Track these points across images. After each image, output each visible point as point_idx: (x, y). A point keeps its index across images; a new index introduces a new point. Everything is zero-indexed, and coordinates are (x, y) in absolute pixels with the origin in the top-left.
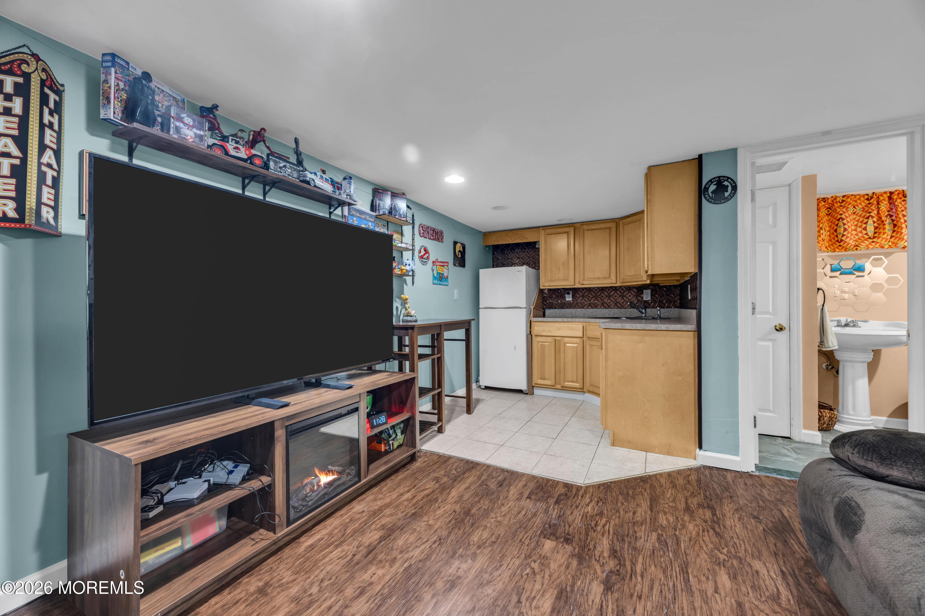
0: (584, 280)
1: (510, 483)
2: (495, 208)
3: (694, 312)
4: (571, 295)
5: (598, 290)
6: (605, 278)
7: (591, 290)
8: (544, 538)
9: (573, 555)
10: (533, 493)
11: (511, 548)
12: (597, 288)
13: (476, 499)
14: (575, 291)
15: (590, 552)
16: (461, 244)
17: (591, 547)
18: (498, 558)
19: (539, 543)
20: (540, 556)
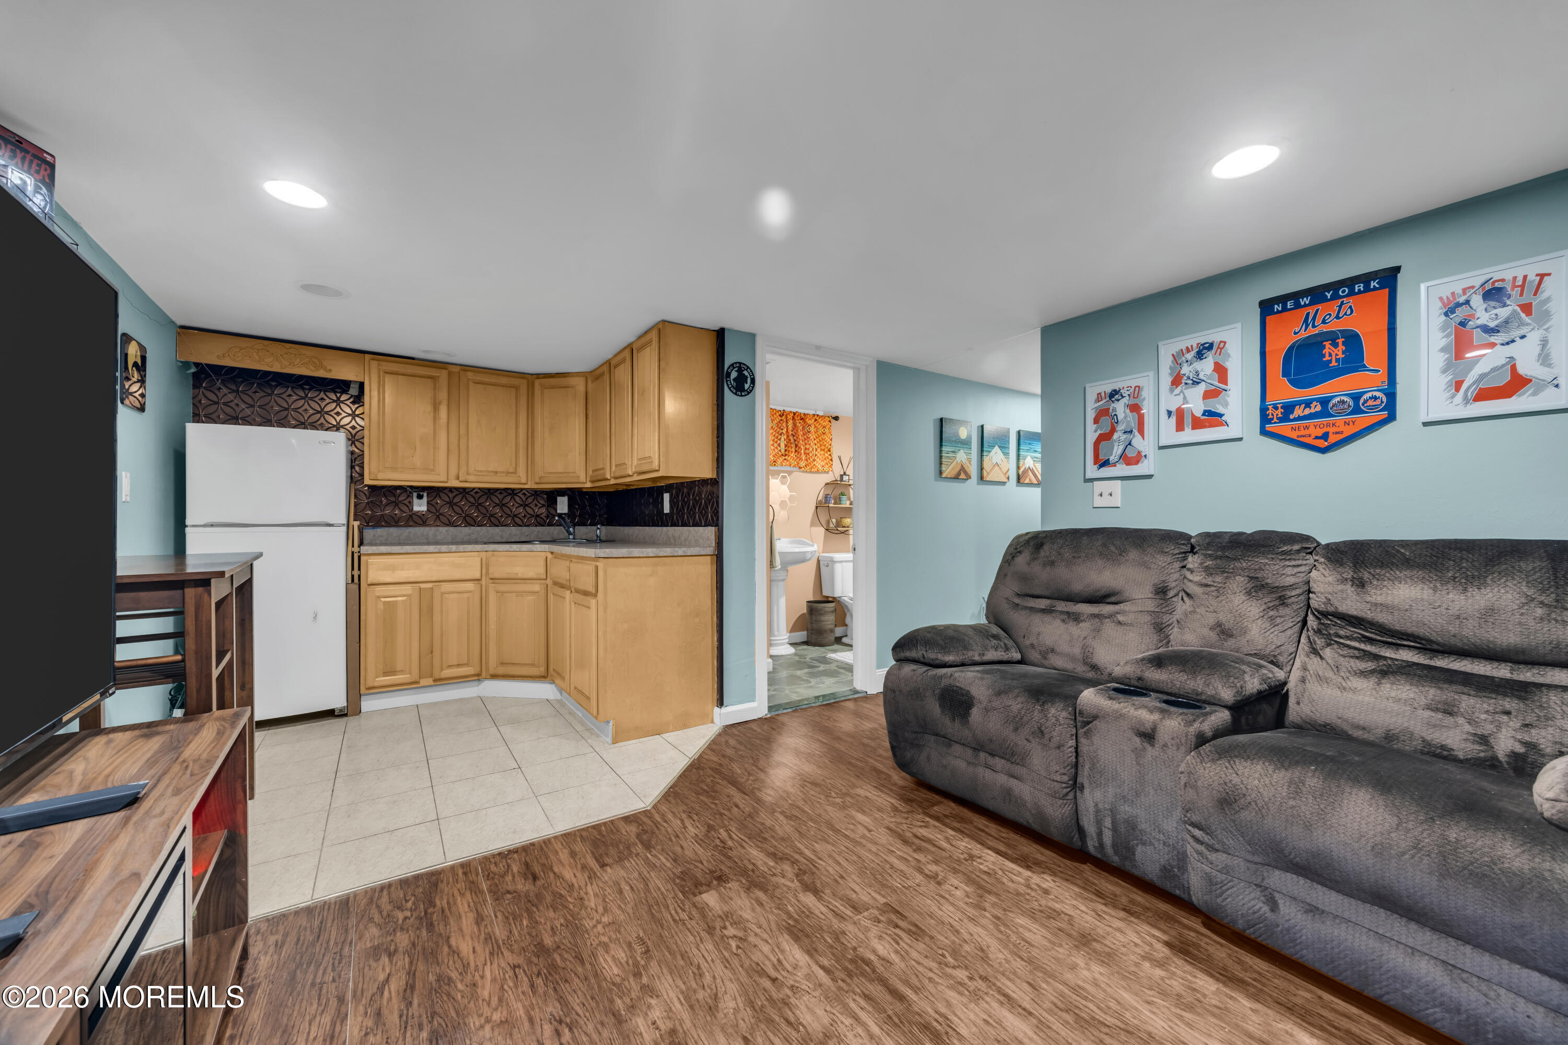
0: (468, 474)
1: (544, 865)
2: (307, 288)
3: (710, 532)
4: (425, 499)
5: (481, 493)
6: (508, 473)
7: (468, 493)
8: (695, 895)
9: (748, 889)
10: (601, 855)
11: (677, 939)
12: (479, 489)
13: (525, 923)
14: (433, 492)
15: (757, 873)
16: (139, 344)
17: (750, 867)
18: (681, 963)
19: (699, 906)
20: (720, 917)
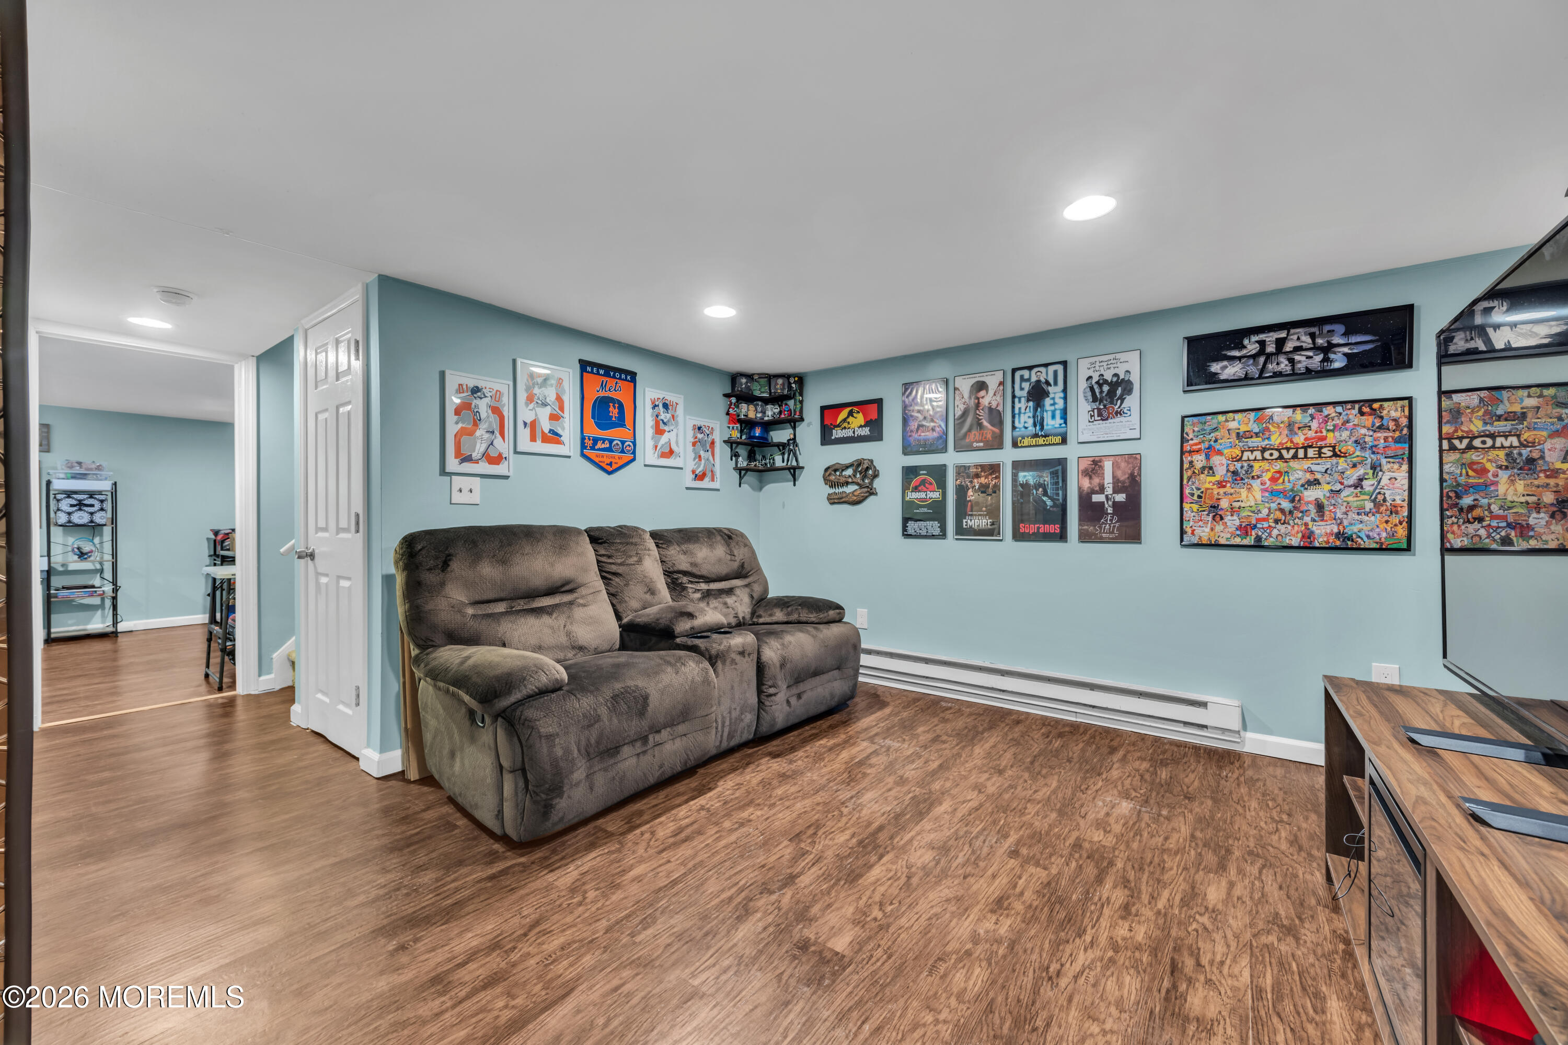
8: (843, 958)
9: (810, 922)
11: (910, 946)
18: (934, 931)
20: (862, 928)
